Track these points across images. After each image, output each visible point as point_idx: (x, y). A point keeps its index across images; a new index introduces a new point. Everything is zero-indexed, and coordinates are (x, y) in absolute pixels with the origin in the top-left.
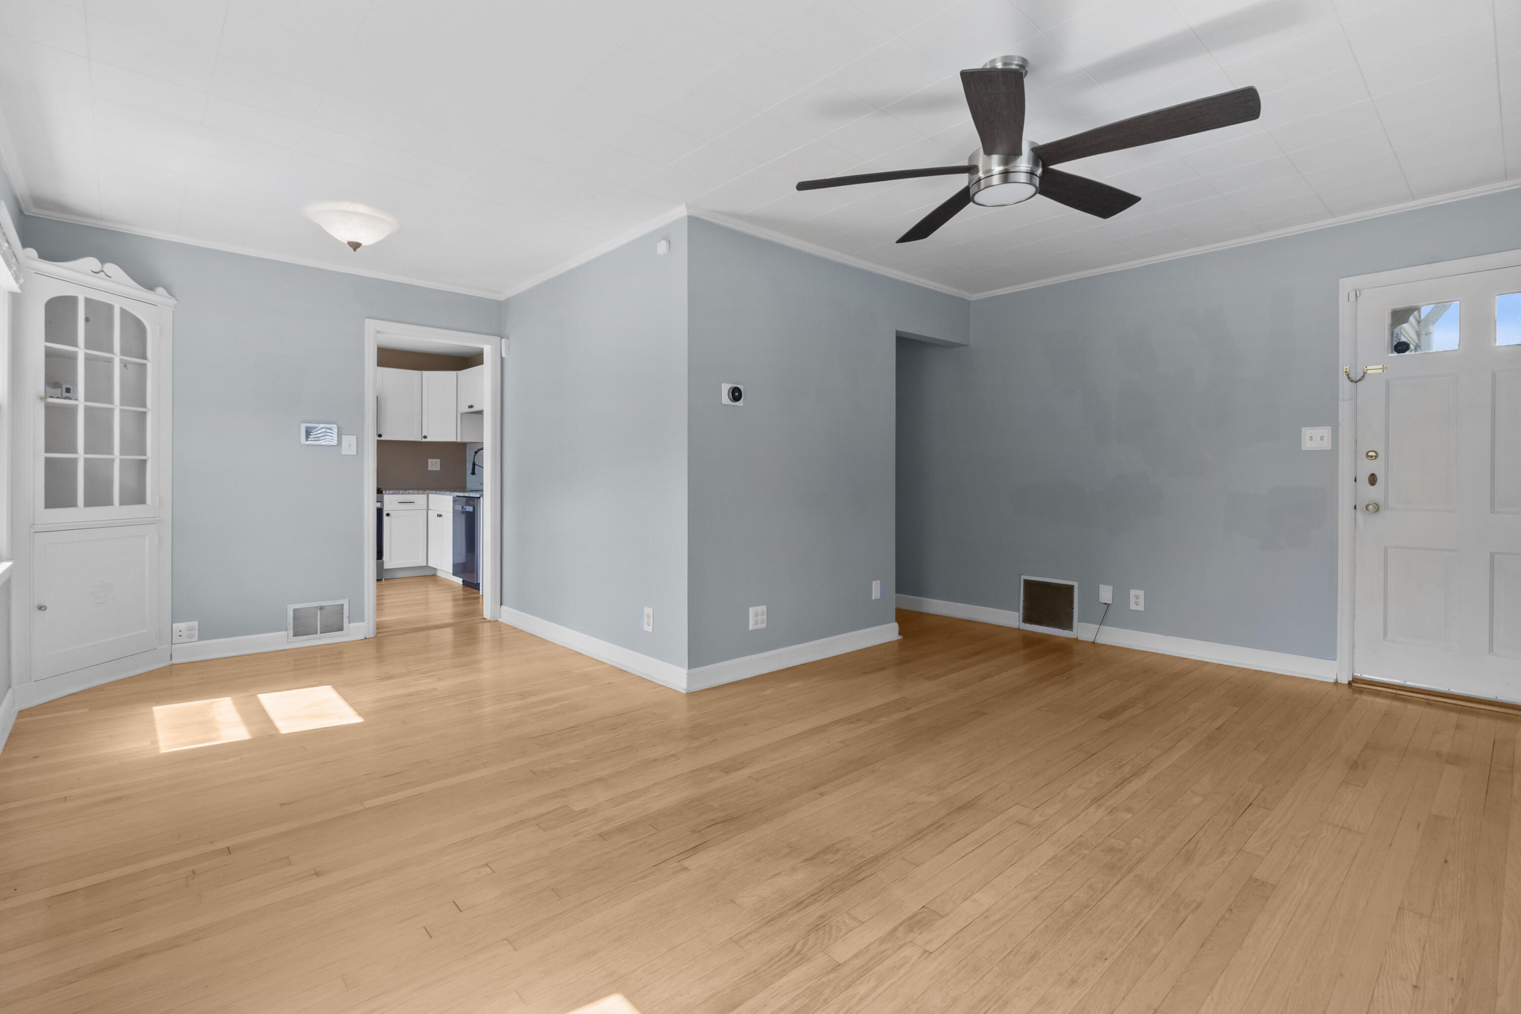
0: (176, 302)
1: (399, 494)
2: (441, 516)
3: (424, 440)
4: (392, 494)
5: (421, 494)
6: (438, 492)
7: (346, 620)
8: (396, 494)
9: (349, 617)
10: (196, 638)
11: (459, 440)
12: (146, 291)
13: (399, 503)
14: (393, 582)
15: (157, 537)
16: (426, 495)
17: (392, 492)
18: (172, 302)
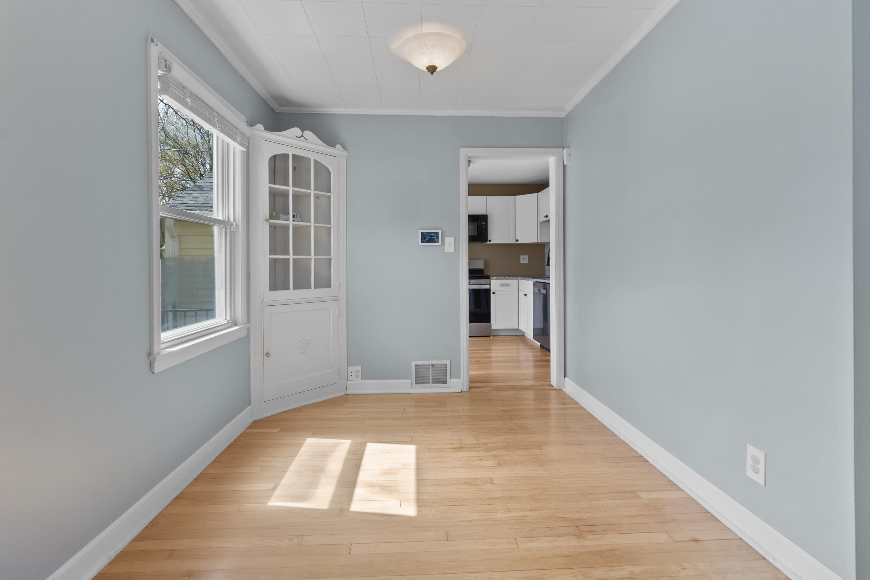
0: (348, 154)
1: (500, 279)
2: (526, 295)
3: (517, 243)
4: (496, 279)
5: (514, 279)
6: (524, 278)
7: (448, 376)
8: (499, 279)
9: (450, 374)
10: (360, 378)
11: (539, 241)
12: (329, 148)
13: (500, 285)
14: (496, 339)
15: (337, 309)
16: (517, 280)
17: (496, 278)
18: (345, 154)
